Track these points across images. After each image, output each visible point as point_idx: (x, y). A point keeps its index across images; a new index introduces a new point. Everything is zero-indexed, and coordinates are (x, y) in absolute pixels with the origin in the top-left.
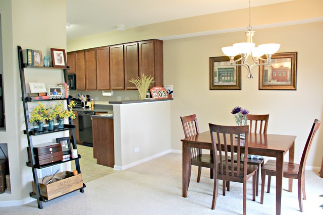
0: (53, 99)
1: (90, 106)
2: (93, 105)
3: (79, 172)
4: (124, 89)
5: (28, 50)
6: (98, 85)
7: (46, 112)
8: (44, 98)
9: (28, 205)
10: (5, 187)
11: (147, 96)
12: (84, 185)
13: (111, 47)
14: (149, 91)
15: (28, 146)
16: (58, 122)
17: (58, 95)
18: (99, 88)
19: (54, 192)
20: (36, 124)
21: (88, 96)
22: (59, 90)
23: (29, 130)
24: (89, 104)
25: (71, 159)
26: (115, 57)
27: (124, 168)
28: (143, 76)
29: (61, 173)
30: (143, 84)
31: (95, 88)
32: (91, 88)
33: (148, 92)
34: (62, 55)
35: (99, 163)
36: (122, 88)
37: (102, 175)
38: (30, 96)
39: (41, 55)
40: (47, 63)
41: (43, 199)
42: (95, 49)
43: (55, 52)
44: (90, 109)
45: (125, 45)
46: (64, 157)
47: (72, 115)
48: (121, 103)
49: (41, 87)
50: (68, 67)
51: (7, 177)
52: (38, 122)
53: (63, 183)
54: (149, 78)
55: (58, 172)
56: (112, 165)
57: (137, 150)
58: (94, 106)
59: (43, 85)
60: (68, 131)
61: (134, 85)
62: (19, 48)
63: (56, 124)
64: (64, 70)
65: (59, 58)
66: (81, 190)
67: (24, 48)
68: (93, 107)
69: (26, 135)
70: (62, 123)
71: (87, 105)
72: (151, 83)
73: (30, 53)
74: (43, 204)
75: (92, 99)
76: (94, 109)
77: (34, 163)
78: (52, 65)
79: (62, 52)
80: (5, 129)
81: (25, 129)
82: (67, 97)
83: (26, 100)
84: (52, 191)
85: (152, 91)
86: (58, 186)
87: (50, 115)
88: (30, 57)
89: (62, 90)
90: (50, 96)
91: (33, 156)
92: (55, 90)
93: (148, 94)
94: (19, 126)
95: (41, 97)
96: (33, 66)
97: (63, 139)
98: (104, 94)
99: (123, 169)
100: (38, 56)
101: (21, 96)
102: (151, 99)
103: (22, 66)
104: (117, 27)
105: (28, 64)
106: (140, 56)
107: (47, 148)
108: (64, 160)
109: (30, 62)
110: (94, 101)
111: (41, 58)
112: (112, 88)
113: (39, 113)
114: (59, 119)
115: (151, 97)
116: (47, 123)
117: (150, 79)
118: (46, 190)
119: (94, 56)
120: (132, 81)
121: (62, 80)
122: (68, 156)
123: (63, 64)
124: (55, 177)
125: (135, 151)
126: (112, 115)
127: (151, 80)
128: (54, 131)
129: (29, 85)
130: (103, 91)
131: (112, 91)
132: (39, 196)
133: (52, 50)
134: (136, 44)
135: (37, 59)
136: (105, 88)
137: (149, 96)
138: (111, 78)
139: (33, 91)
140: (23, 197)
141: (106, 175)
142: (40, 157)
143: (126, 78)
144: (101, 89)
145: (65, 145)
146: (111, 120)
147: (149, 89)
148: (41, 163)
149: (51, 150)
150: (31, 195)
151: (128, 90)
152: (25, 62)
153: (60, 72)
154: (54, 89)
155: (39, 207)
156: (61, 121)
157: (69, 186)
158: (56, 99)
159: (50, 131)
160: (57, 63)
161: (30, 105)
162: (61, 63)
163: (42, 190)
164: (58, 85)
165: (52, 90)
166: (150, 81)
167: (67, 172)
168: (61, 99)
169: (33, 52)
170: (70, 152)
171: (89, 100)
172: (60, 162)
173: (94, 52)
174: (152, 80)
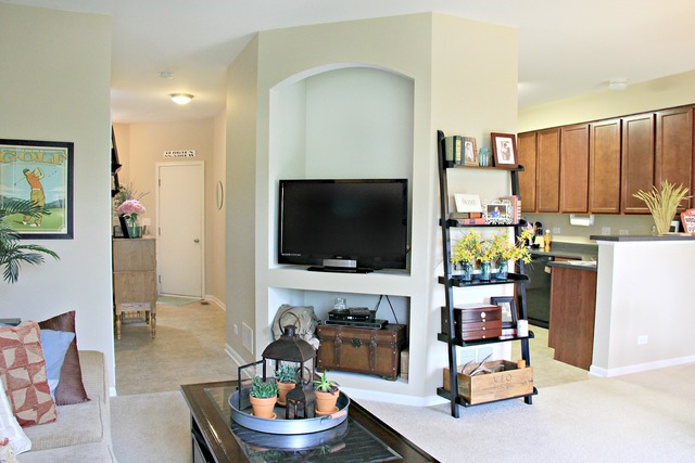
0: (491, 225)
1: (542, 245)
2: (548, 243)
3: (528, 364)
4: (619, 213)
5: (455, 138)
6: (563, 202)
7: (479, 247)
8: (478, 221)
9: (434, 409)
10: (399, 372)
11: (672, 229)
12: (535, 391)
13: (593, 125)
14: (678, 217)
15: (444, 305)
16: (497, 267)
17: (500, 218)
18: (563, 208)
19: (483, 391)
20: (459, 266)
21: (539, 224)
22: (502, 209)
23: (450, 277)
24: (539, 240)
25: (515, 337)
26: (601, 146)
27: (612, 372)
28: (666, 186)
29: (492, 363)
30: (664, 202)
31: (556, 208)
32: (547, 208)
33: (675, 220)
34: (510, 145)
35: (558, 357)
36: (614, 209)
37: (566, 380)
38: (454, 217)
39: (475, 146)
40: (485, 160)
41: (462, 400)
42: (558, 130)
43: (498, 140)
44: (542, 251)
45: (625, 120)
46: (504, 332)
47: (524, 256)
48: (616, 239)
49: (473, 202)
50: (520, 167)
51: (403, 354)
52: (464, 265)
53: (499, 379)
54: (678, 190)
55: (489, 360)
56: (586, 365)
57: (643, 339)
58: (551, 244)
59: (477, 198)
60: (512, 285)
61: (643, 204)
62: (440, 134)
63: (495, 271)
64: (513, 173)
65: (506, 151)
66: (527, 400)
67: (448, 134)
68: (548, 247)
69: (442, 286)
70: (504, 270)
71: (536, 243)
72: (682, 201)
73: (458, 143)
74: (461, 409)
75: (548, 231)
76: (550, 250)
77: (453, 337)
78: (493, 164)
79: (510, 140)
80: (409, 273)
81: (442, 275)
82: (517, 222)
83: (448, 223)
84: (479, 389)
85: (685, 217)
86: (491, 383)
87: (486, 253)
88: (458, 149)
89: (509, 210)
90: (488, 219)
91: (453, 323)
92: (496, 209)
93: (675, 224)
94: (432, 270)
95: (474, 221)
96: (462, 165)
97: (503, 299)
98: (575, 221)
99: (609, 376)
100: (471, 147)
101: (439, 217)
102: (682, 234)
103: (445, 164)
104: (608, 83)
105: (454, 161)
106: (659, 142)
107: (477, 312)
108: (502, 338)
109: (458, 159)
110: (551, 234)
111: (475, 151)
112: (593, 209)
113: (468, 247)
114: (499, 262)
115: (681, 229)
116: (478, 268)
117: (680, 192)
118: (470, 385)
119: (556, 144)
120: (640, 196)
121: (508, 191)
122: (511, 331)
123: (511, 161)
124: (483, 368)
125: (639, 343)
126: (595, 263)
127: (683, 193)
128: (489, 283)
129: (454, 198)
130: (571, 215)
131: (592, 217)
132: (455, 396)
133: (494, 136)
134: (651, 115)
135: (469, 153)
136: (576, 210)
137: (676, 229)
138: (592, 188)
139: (462, 208)
140: (425, 394)
141: (574, 381)
142: (464, 327)
143: (624, 188)
144: (569, 210)
145: (507, 312)
146: (593, 272)
147: (678, 214)
148: (465, 336)
149: (483, 315)
150: (440, 392)
151: (626, 213)
152: (449, 157)
153: (504, 176)
154: (494, 207)
155: (454, 415)
156: (502, 265)
157: (509, 386)
158: (497, 225)
159: (482, 282)
160: (501, 160)
161: (453, 232)
162: (508, 159)
163: (462, 385)
164: (501, 199)
165: (491, 209)
166: (681, 197)
167: (504, 362)
168: (505, 225)
169: (463, 140)
170: (514, 326)
171: (539, 232)
172: (496, 340)
173: (556, 135)
174: (686, 195)
